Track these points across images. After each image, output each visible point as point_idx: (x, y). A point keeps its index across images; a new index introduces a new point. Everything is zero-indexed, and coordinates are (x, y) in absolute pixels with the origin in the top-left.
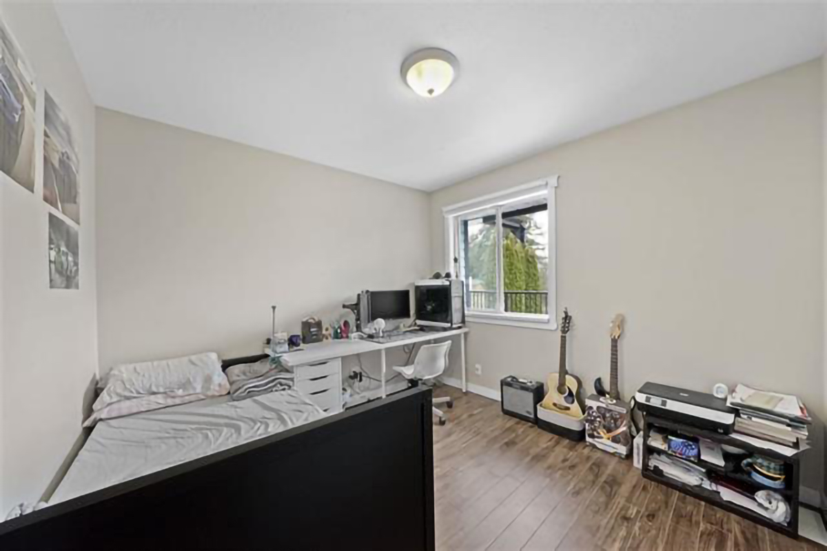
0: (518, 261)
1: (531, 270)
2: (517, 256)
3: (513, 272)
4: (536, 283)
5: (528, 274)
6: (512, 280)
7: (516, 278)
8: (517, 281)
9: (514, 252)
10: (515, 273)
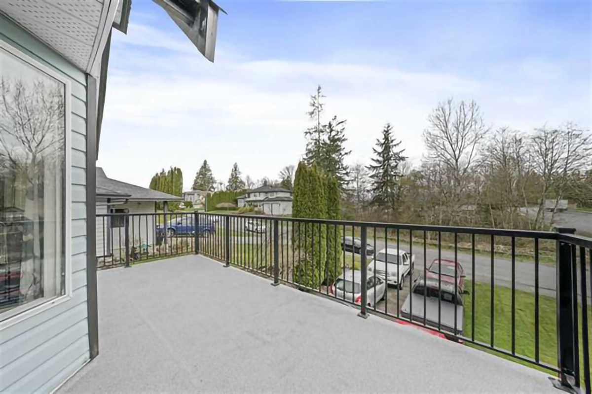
0: (320, 186)
1: (332, 195)
2: (320, 182)
3: (315, 195)
4: (336, 207)
5: (330, 199)
6: (314, 203)
7: (318, 202)
8: (318, 205)
9: (317, 178)
10: (317, 197)
